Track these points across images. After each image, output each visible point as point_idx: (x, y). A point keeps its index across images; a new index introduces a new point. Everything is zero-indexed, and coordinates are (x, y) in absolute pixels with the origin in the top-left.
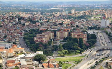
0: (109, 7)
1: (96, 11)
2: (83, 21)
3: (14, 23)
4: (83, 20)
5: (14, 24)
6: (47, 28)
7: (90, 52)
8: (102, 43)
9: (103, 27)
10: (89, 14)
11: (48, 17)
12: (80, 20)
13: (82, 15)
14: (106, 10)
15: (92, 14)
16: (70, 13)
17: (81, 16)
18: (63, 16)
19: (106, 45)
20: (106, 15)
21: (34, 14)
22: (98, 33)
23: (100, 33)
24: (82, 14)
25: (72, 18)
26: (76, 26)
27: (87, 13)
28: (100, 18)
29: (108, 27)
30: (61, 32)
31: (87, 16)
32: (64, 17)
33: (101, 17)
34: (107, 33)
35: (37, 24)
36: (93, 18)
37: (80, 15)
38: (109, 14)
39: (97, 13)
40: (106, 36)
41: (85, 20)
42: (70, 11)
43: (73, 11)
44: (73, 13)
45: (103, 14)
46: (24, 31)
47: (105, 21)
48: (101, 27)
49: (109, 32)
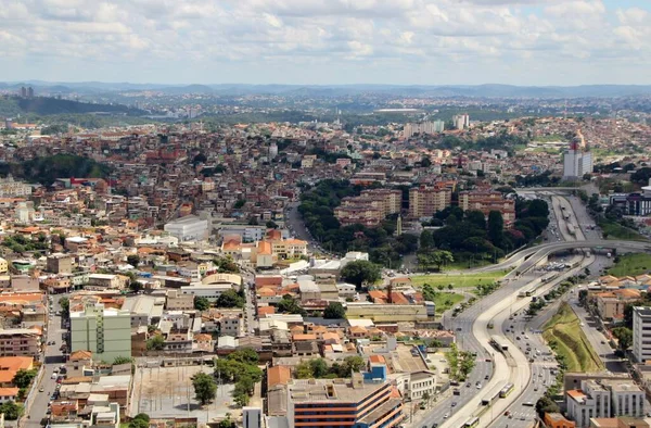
0: (592, 109)
1: (544, 120)
2: (499, 157)
3: (266, 159)
4: (497, 152)
5: (265, 163)
6: (377, 177)
7: (526, 258)
8: (568, 229)
9: (569, 177)
10: (517, 132)
11: (372, 142)
12: (486, 154)
13: (492, 134)
14: (580, 119)
15: (529, 133)
16: (450, 126)
17: (489, 139)
18: (426, 139)
19: (580, 236)
20: (581, 136)
21: (321, 130)
22: (553, 198)
23: (560, 198)
24: (494, 130)
25: (458, 144)
26: (475, 173)
27: (512, 130)
28: (558, 148)
29: (587, 177)
30: (426, 192)
31: (511, 138)
32: (430, 142)
33: (560, 142)
34: (583, 197)
35: (342, 163)
36: (532, 147)
37: (486, 135)
38: (590, 135)
39: (547, 128)
40: (582, 209)
41: (506, 154)
42: (451, 121)
43: (462, 122)
44: (461, 127)
45: (570, 133)
46: (298, 185)
47: (579, 156)
48: (563, 179)
49: (590, 195)
